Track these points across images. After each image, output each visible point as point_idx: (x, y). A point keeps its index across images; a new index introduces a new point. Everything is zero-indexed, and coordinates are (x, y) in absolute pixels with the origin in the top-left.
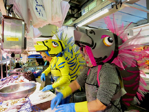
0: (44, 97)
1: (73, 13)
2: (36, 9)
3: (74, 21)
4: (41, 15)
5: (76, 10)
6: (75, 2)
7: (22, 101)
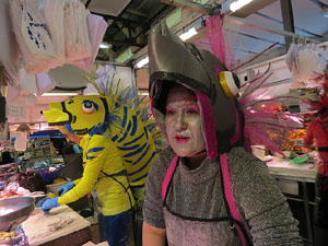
0: (59, 225)
1: (133, 35)
2: (30, 32)
3: (135, 53)
4: (41, 45)
5: (138, 30)
6: (136, 13)
7: (7, 239)
